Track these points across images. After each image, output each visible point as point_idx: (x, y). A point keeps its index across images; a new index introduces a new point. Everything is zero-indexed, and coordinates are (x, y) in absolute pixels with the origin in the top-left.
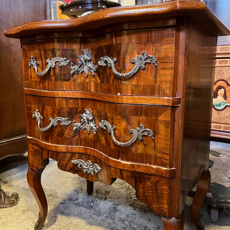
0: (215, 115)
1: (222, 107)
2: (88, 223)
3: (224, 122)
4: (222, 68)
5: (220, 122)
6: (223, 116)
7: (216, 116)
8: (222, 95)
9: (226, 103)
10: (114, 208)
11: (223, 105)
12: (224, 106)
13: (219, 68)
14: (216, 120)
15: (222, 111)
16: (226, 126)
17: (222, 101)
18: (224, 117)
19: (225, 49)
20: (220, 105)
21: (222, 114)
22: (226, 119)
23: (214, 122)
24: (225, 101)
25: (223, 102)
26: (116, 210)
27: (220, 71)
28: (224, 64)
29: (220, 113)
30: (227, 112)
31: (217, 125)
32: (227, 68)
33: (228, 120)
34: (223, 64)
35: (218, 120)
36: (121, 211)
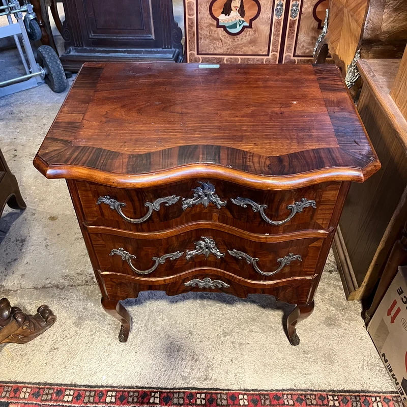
0: (228, 42)
1: (239, 29)
2: (171, 302)
3: (242, 52)
5: (235, 53)
6: (239, 42)
7: (229, 45)
8: (238, 9)
9: (243, 22)
11: (240, 25)
12: (242, 27)
14: (229, 50)
15: (238, 36)
16: (245, 58)
17: (238, 19)
18: (242, 44)
20: (234, 26)
21: (238, 40)
22: (244, 48)
23: (228, 53)
24: (243, 19)
25: (239, 20)
29: (236, 39)
30: (246, 36)
31: (231, 58)
33: (246, 48)
35: (233, 49)
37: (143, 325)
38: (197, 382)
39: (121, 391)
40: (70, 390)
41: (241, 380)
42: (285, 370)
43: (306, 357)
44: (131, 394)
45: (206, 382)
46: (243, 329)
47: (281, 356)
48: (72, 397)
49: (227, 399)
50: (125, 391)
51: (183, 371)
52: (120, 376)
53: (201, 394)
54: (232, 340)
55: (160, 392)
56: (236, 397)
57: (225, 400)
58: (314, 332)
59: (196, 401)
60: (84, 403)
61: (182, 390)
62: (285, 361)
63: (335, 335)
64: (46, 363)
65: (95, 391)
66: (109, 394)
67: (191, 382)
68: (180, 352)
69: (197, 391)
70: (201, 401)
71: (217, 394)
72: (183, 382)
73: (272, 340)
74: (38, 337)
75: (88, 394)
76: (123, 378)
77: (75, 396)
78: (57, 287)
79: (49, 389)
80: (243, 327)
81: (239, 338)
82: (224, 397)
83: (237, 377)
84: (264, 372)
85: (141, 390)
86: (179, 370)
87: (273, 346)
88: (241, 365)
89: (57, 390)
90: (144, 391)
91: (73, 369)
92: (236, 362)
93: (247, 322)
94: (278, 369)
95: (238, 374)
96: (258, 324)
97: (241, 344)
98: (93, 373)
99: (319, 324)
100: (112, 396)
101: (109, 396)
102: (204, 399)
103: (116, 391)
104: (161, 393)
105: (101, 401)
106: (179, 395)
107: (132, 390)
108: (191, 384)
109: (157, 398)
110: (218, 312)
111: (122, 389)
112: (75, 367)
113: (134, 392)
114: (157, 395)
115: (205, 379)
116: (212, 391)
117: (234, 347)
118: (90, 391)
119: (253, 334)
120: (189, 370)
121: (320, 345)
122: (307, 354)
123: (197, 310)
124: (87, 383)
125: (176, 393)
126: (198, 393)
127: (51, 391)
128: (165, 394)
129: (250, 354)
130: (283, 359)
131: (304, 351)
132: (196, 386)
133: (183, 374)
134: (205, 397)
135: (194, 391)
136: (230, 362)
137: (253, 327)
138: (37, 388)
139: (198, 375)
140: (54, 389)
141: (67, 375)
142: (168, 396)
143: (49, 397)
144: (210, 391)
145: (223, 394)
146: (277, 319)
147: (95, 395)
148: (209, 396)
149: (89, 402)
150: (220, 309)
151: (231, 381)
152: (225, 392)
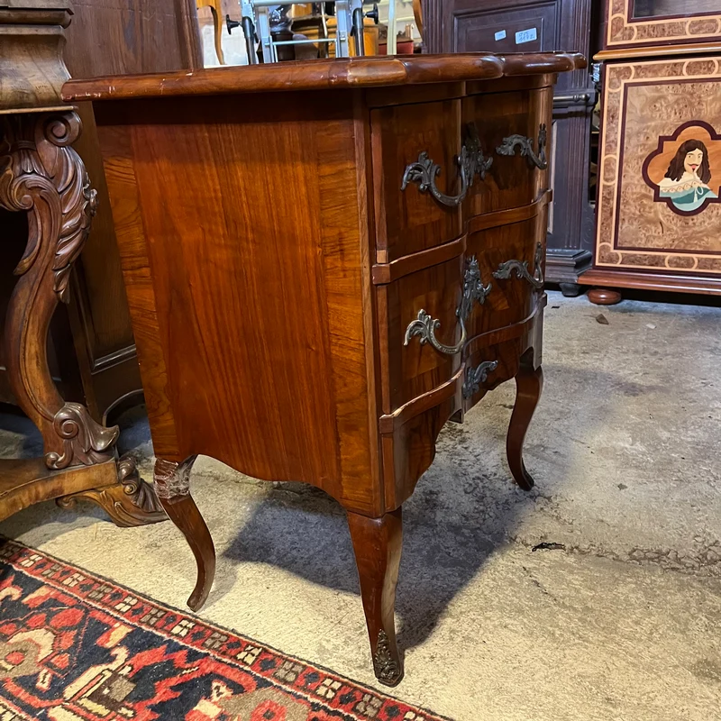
0: (675, 228)
1: (697, 203)
3: (700, 246)
4: (697, 86)
5: (688, 248)
6: (696, 229)
7: (677, 233)
8: (697, 168)
9: (706, 191)
10: (427, 501)
11: (699, 197)
12: (703, 200)
13: (690, 85)
14: (676, 242)
15: (695, 217)
16: (706, 259)
17: (696, 187)
18: (700, 232)
19: (705, 26)
20: (689, 198)
21: (694, 224)
22: (705, 239)
23: (673, 248)
24: (706, 186)
25: (699, 188)
26: (435, 505)
27: (692, 94)
28: (704, 74)
29: (691, 223)
30: (710, 218)
31: (679, 258)
32: (710, 84)
33: (711, 240)
34: (699, 73)
35: (682, 241)
36: (447, 508)
37: (306, 557)
38: (341, 665)
39: (203, 625)
40: (134, 598)
41: (429, 694)
42: (541, 714)
43: (606, 710)
44: (216, 635)
45: (358, 670)
46: (486, 618)
47: (547, 687)
48: (129, 607)
49: (379, 709)
50: (210, 628)
51: (329, 641)
52: (219, 609)
53: (334, 680)
54: (455, 626)
55: (264, 649)
56: (398, 713)
57: (374, 708)
58: (654, 676)
59: (318, 688)
60: (140, 622)
61: (304, 663)
62: (551, 699)
63: (708, 698)
64: (131, 559)
65: (166, 612)
66: (184, 623)
67: (330, 660)
68: (343, 611)
69: (330, 674)
70: (327, 692)
71: (366, 693)
72: (317, 656)
73: (541, 655)
74: (146, 526)
75: (153, 612)
76: (223, 613)
77: (135, 607)
78: (217, 478)
79: (108, 586)
80: (489, 614)
81: (470, 629)
82: (376, 703)
83: (427, 686)
84: (489, 698)
85: (235, 635)
86: (321, 636)
87: (538, 665)
88: (445, 670)
89: (117, 591)
90: (239, 640)
91: (160, 577)
92: (438, 663)
93: (502, 609)
94: (524, 707)
95: (431, 683)
96: (525, 620)
97: (467, 639)
98: (183, 592)
99: (676, 667)
100: (186, 627)
101: (181, 626)
102: (333, 690)
103: (197, 624)
104: (265, 651)
105: (166, 628)
106: (293, 667)
107: (222, 630)
108: (329, 663)
109: (253, 655)
110: (453, 579)
111: (208, 624)
112: (165, 576)
113: (222, 634)
114: (256, 652)
115: (360, 667)
116: (359, 686)
117: (452, 639)
118: (160, 610)
119: (504, 632)
120: (339, 642)
121: (658, 703)
122: (614, 707)
123: (413, 564)
124: (166, 601)
125: (291, 661)
126: (330, 678)
127: (108, 590)
128: (270, 657)
129: (478, 660)
130: (548, 695)
131: (608, 699)
132: (335, 669)
133: (324, 643)
134: (340, 689)
135: (325, 672)
136: (427, 659)
137: (512, 622)
138: (94, 579)
139: (353, 656)
140: (113, 588)
141: (146, 582)
142: (272, 661)
143: (101, 596)
144: (355, 685)
145: (378, 698)
146: (573, 625)
147: (162, 617)
148: (349, 690)
149: (148, 624)
150: (460, 575)
151: (409, 689)
152: (383, 696)
